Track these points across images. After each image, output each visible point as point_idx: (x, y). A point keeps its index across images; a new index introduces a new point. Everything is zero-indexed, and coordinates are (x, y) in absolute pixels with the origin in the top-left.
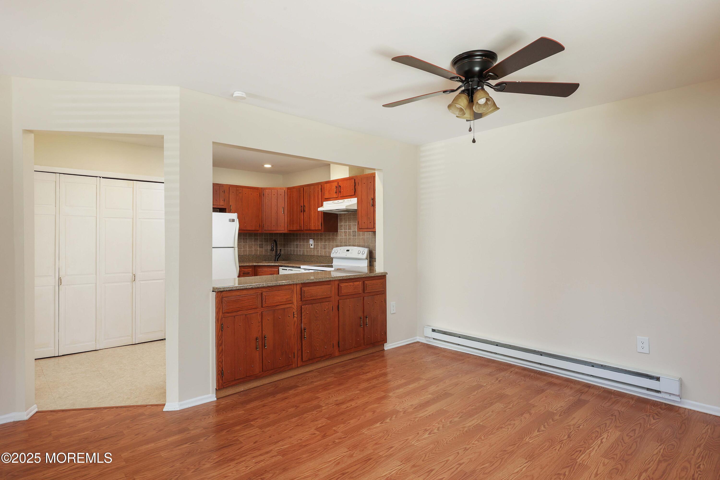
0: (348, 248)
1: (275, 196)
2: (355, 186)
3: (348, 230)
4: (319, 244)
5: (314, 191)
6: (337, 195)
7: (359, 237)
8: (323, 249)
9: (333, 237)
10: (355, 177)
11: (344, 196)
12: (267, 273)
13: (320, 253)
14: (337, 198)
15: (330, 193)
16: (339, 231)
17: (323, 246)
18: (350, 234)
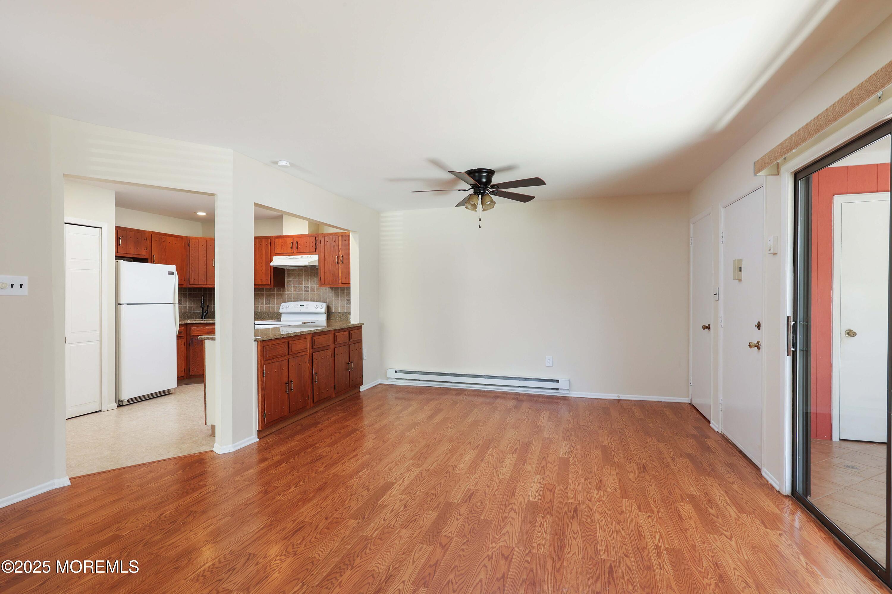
0: (302, 303)
1: (204, 247)
2: (316, 243)
3: (298, 286)
4: (259, 299)
5: (261, 245)
6: (292, 250)
7: (313, 292)
8: (264, 305)
9: (278, 292)
10: (316, 235)
11: (302, 252)
12: (203, 331)
13: (261, 309)
14: (293, 254)
15: (283, 248)
16: (286, 286)
17: (265, 301)
18: (302, 289)
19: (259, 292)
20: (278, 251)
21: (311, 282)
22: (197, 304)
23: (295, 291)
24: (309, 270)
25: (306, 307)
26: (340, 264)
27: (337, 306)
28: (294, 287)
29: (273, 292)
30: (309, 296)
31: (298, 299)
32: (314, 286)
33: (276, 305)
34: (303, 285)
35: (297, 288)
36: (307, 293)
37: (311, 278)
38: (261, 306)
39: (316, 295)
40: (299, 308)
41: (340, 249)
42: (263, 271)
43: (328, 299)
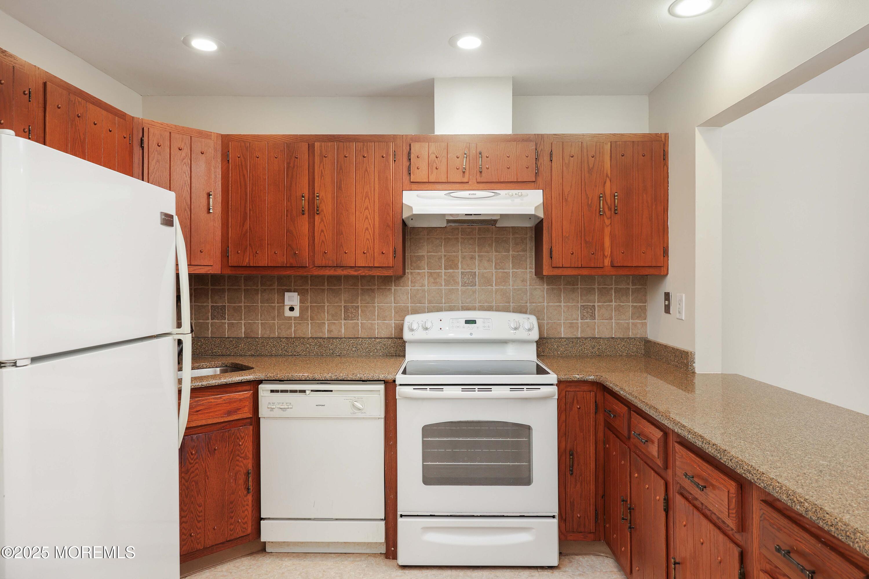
1: (184, 154)
2: (537, 159)
3: (443, 271)
5: (365, 157)
6: (464, 176)
7: (488, 287)
8: (342, 320)
9: (384, 287)
10: (537, 137)
11: (495, 181)
12: (215, 410)
13: (331, 331)
14: (466, 185)
15: (434, 168)
16: (408, 273)
17: (343, 310)
18: (453, 280)
19: (326, 287)
20: (418, 175)
21: (481, 261)
23: (435, 283)
24: (477, 231)
25: (484, 327)
26: (606, 215)
27: (555, 321)
28: (431, 273)
29: (369, 286)
30: (477, 296)
31: (444, 305)
32: (491, 271)
33: (377, 320)
34: (457, 269)
35: (441, 277)
36: (468, 289)
37: (481, 252)
38: (332, 323)
39: (496, 293)
40: (464, 327)
41: (606, 177)
42: (370, 230)
43: (530, 305)
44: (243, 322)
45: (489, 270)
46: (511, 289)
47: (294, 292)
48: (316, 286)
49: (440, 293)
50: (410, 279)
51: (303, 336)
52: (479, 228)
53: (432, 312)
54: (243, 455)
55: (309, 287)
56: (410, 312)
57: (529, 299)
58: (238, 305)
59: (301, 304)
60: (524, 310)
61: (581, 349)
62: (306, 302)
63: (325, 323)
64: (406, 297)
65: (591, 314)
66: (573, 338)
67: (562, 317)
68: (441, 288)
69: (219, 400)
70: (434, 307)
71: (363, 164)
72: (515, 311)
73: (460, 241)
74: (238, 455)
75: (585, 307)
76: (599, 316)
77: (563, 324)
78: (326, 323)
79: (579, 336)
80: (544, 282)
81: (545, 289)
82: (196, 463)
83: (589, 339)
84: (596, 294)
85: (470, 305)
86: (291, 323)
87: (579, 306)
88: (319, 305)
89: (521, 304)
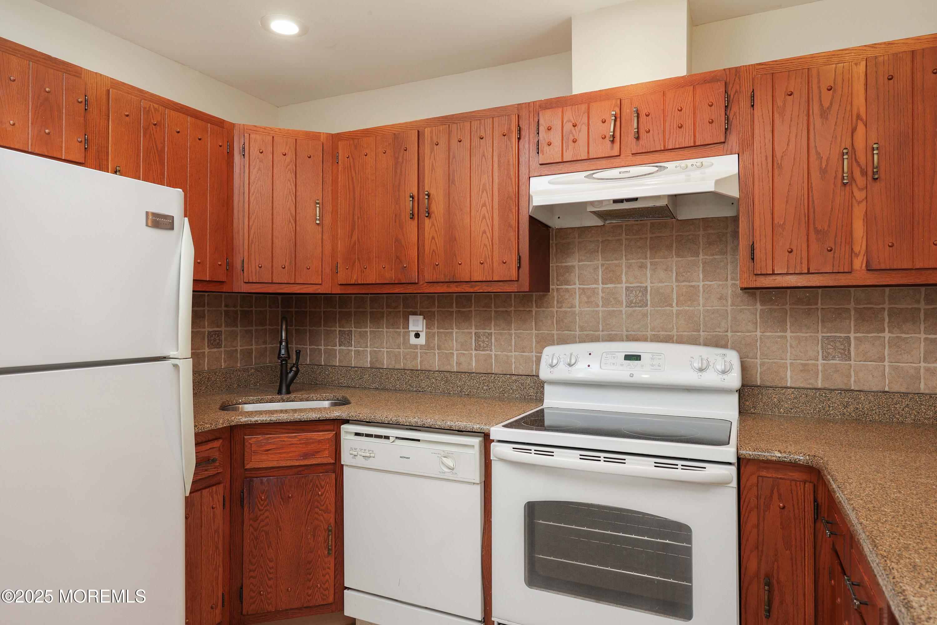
0: (631, 348)
1: (288, 160)
2: (727, 107)
3: (600, 286)
4: (455, 330)
5: (482, 139)
6: (612, 148)
7: (665, 308)
8: (472, 350)
9: (522, 309)
10: (728, 73)
11: (659, 149)
12: (289, 450)
13: (460, 364)
14: (617, 160)
15: (571, 142)
16: (553, 289)
17: (474, 338)
18: (615, 299)
19: (455, 309)
20: (550, 154)
21: (654, 270)
22: (265, 343)
23: (590, 303)
24: (649, 228)
25: (652, 365)
26: (857, 185)
27: (776, 360)
28: (583, 289)
29: (505, 307)
30: (649, 321)
31: (601, 333)
32: (669, 284)
33: (514, 352)
34: (620, 283)
35: (598, 294)
36: (636, 310)
37: (654, 258)
38: (462, 353)
39: (677, 317)
40: (622, 365)
41: (857, 120)
42: (488, 233)
43: (732, 336)
44: (369, 349)
45: (666, 284)
46: (702, 311)
47: (420, 315)
48: (444, 308)
49: (595, 317)
50: (556, 298)
51: (430, 369)
52: (652, 223)
53: (584, 342)
54: (323, 508)
55: (436, 309)
56: (556, 342)
57: (731, 326)
58: (364, 330)
59: (427, 330)
60: (723, 342)
61: (822, 407)
62: (432, 328)
63: (453, 354)
64: (550, 322)
65: (843, 352)
66: (807, 389)
67: (789, 354)
68: (597, 309)
69: (294, 440)
70: (587, 335)
71: (480, 148)
72: (707, 344)
73: (624, 244)
74: (317, 507)
75: (831, 340)
76: (857, 355)
77: (790, 366)
78: (455, 353)
79: (820, 386)
80: (756, 300)
81: (759, 311)
82: (266, 511)
83: (837, 392)
84: (853, 319)
85: (639, 333)
86: (417, 352)
87: (820, 338)
88: (447, 331)
89: (717, 333)
